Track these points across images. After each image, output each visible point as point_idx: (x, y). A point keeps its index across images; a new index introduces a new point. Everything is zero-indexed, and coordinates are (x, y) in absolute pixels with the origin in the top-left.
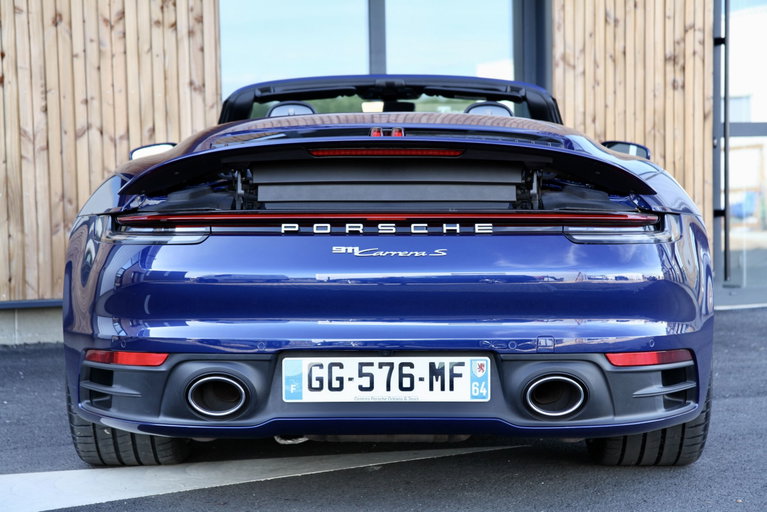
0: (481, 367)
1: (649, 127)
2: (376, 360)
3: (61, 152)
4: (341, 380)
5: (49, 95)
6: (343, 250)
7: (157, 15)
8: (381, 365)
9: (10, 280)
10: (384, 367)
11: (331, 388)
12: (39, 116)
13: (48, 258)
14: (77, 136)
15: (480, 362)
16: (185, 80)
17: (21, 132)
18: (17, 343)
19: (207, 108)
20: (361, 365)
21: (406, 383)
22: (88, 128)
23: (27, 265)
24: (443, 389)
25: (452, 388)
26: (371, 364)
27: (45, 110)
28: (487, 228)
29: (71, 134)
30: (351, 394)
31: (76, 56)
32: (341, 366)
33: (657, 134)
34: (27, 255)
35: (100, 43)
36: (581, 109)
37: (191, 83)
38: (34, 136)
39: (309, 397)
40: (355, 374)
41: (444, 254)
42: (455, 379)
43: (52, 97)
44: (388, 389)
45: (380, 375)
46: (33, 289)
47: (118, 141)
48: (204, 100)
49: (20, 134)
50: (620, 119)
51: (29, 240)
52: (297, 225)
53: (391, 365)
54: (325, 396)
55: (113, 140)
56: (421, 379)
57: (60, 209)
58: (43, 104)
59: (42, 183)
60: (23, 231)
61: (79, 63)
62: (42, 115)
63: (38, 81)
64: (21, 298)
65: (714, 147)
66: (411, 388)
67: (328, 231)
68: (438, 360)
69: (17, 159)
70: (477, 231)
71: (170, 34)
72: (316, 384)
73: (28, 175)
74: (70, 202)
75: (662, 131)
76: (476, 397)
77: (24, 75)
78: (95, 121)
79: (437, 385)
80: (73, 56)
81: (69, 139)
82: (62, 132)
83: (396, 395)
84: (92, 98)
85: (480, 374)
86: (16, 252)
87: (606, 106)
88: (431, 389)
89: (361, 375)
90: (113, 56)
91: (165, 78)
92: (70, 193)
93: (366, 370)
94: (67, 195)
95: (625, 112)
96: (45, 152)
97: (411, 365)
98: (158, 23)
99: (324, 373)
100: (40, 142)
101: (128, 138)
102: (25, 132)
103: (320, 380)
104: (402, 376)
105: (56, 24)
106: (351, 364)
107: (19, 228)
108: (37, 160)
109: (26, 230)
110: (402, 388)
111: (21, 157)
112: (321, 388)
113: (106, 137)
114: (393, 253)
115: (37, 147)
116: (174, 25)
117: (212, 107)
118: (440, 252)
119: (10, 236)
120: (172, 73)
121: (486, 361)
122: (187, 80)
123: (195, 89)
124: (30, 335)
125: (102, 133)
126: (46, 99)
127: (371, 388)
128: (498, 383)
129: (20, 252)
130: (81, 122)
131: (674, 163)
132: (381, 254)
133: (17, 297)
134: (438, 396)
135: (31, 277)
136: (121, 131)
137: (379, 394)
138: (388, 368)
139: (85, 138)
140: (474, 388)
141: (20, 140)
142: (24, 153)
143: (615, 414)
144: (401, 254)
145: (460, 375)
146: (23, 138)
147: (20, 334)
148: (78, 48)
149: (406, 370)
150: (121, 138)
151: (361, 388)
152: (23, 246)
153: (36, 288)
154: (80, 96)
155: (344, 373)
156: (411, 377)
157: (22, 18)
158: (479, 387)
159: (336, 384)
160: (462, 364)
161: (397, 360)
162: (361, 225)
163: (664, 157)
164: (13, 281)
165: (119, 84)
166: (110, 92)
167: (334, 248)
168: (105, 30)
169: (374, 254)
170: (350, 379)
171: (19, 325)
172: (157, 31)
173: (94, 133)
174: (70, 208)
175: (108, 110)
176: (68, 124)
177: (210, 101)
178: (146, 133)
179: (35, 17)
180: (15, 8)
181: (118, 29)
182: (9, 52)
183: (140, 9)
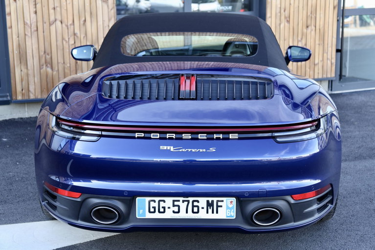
0: (231, 202)
1: (309, 14)
2: (181, 199)
3: (44, 32)
4: (164, 208)
5: (37, 5)
6: (165, 148)
8: (183, 201)
9: (22, 90)
10: (185, 202)
11: (159, 212)
12: (33, 15)
13: (39, 80)
14: (50, 25)
15: (231, 200)
17: (25, 23)
18: (27, 116)
19: (109, 10)
20: (174, 201)
21: (196, 209)
22: (55, 21)
23: (30, 83)
24: (213, 212)
25: (217, 213)
26: (179, 201)
27: (36, 12)
28: (236, 136)
29: (48, 24)
30: (169, 215)
32: (164, 201)
33: (313, 16)
34: (29, 78)
36: (279, 6)
38: (31, 25)
39: (149, 216)
40: (171, 205)
41: (214, 150)
42: (219, 208)
43: (39, 6)
44: (187, 212)
45: (183, 206)
46: (33, 94)
47: (69, 26)
48: (108, 6)
49: (24, 24)
50: (296, 10)
51: (30, 72)
52: (143, 134)
53: (188, 201)
54: (157, 216)
55: (67, 26)
56: (203, 208)
57: (44, 58)
58: (35, 10)
59: (35, 46)
60: (27, 68)
62: (34, 15)
64: (27, 98)
65: (338, 21)
66: (198, 212)
67: (158, 137)
68: (210, 199)
69: (24, 36)
70: (230, 138)
72: (152, 210)
73: (28, 43)
74: (48, 54)
75: (315, 15)
76: (229, 217)
78: (59, 17)
79: (210, 211)
81: (46, 26)
82: (44, 22)
83: (190, 215)
84: (57, 7)
85: (231, 206)
86: (25, 78)
87: (290, 4)
88: (207, 213)
89: (174, 206)
92: (48, 51)
93: (176, 203)
94: (47, 51)
95: (299, 6)
96: (36, 32)
97: (198, 201)
99: (156, 205)
100: (34, 28)
101: (74, 25)
102: (27, 23)
103: (154, 208)
104: (193, 206)
106: (169, 201)
107: (26, 67)
108: (33, 36)
109: (29, 68)
110: (193, 212)
111: (25, 35)
112: (154, 212)
113: (64, 25)
114: (190, 150)
115: (32, 30)
117: (112, 9)
118: (212, 150)
119: (21, 71)
121: (234, 200)
124: (32, 113)
125: (61, 23)
126: (36, 7)
127: (179, 212)
128: (240, 210)
129: (26, 78)
130: (52, 18)
131: (320, 29)
132: (184, 150)
133: (26, 98)
134: (211, 216)
135: (32, 88)
136: (70, 22)
137: (182, 215)
138: (187, 203)
139: (54, 25)
140: (228, 212)
141: (24, 27)
142: (26, 33)
143: (295, 222)
144: (193, 150)
145: (221, 206)
146: (26, 26)
147: (28, 113)
149: (196, 204)
150: (71, 25)
151: (174, 212)
152: (28, 75)
153: (34, 94)
154: (51, 6)
155: (166, 205)
156: (198, 207)
158: (230, 212)
159: (162, 210)
160: (222, 201)
161: (191, 199)
162: (174, 135)
163: (315, 27)
164: (24, 91)
166: (65, 4)
167: (161, 147)
169: (180, 150)
170: (169, 208)
171: (27, 108)
173: (58, 23)
174: (48, 57)
175: (64, 12)
176: (46, 19)
177: (110, 7)
178: (82, 22)
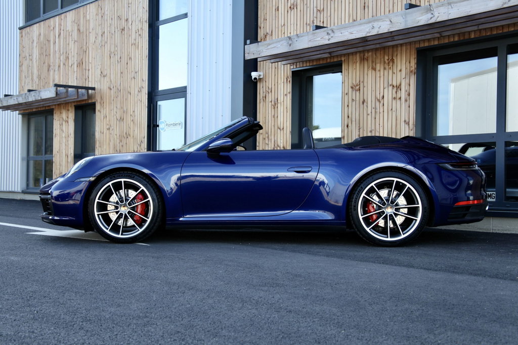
7: (394, 95)
16: (403, 120)
19: (410, 131)
31: (369, 115)
35: (375, 108)
37: (405, 121)
61: (369, 117)
63: (358, 125)
71: (398, 101)
77: (354, 123)
80: (368, 115)
84: (373, 130)
90: (380, 113)
91: (396, 120)
98: (394, 98)
105: (363, 103)
116: (400, 98)
120: (399, 118)
122: (404, 120)
123: (406, 124)
126: (359, 131)
148: (369, 112)
154: (369, 129)
157: (354, 103)
165: (381, 125)
166: (378, 127)
168: (378, 103)
172: (394, 102)
175: (377, 133)
177: (411, 128)
179: (357, 102)
180: (353, 100)
181: (382, 102)
182: (350, 116)
183: (389, 93)
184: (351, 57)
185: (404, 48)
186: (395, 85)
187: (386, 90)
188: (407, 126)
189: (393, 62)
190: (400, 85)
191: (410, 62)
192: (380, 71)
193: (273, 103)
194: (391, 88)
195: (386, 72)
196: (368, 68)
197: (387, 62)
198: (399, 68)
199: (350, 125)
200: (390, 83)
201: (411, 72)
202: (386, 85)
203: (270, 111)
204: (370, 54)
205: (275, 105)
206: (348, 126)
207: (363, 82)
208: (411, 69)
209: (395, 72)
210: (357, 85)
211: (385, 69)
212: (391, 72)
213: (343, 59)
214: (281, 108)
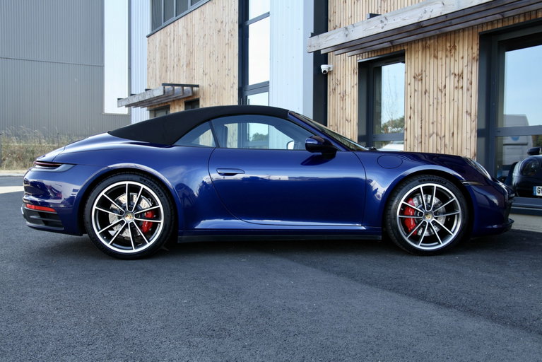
7: (456, 85)
12: (420, 130)
14: (430, 137)
16: (464, 110)
17: (414, 137)
22: (433, 134)
27: (421, 127)
35: (437, 99)
38: (418, 138)
43: (423, 122)
47: (442, 138)
55: (440, 138)
58: (421, 125)
61: (431, 108)
63: (420, 117)
71: (460, 91)
77: (416, 114)
80: (430, 105)
82: (425, 136)
84: (434, 122)
90: (441, 104)
91: (458, 111)
96: (421, 144)
98: (456, 88)
100: (419, 140)
101: (445, 137)
105: (425, 94)
108: (418, 147)
115: (419, 142)
116: (462, 87)
120: (460, 109)
122: (466, 111)
123: (468, 115)
125: (437, 135)
130: (431, 132)
136: (443, 134)
139: (432, 137)
142: (415, 144)
146: (415, 139)
148: (431, 103)
154: (431, 121)
157: (417, 94)
165: (443, 116)
168: (439, 93)
172: (456, 91)
173: (435, 135)
175: (439, 125)
176: (427, 134)
177: (473, 120)
178: (451, 135)
179: (420, 93)
180: (415, 90)
181: (444, 92)
182: (412, 107)
183: (451, 82)
184: (413, 45)
185: (466, 33)
186: (457, 74)
187: (448, 79)
188: (469, 117)
189: (455, 49)
190: (462, 73)
191: (472, 48)
192: (442, 59)
193: (341, 95)
194: (452, 77)
195: (448, 60)
196: (430, 56)
197: (449, 49)
198: (461, 56)
199: (412, 116)
200: (452, 71)
201: (473, 58)
202: (448, 74)
203: (339, 104)
204: (432, 41)
205: (343, 98)
206: (410, 118)
207: (425, 71)
208: (474, 56)
209: (457, 59)
210: (419, 75)
211: (446, 56)
212: (452, 59)
213: (406, 48)
214: (348, 100)
